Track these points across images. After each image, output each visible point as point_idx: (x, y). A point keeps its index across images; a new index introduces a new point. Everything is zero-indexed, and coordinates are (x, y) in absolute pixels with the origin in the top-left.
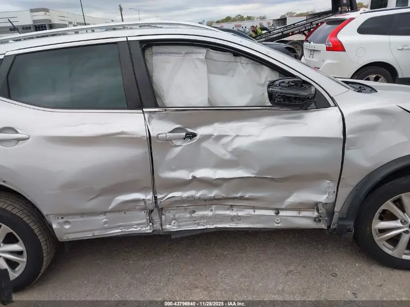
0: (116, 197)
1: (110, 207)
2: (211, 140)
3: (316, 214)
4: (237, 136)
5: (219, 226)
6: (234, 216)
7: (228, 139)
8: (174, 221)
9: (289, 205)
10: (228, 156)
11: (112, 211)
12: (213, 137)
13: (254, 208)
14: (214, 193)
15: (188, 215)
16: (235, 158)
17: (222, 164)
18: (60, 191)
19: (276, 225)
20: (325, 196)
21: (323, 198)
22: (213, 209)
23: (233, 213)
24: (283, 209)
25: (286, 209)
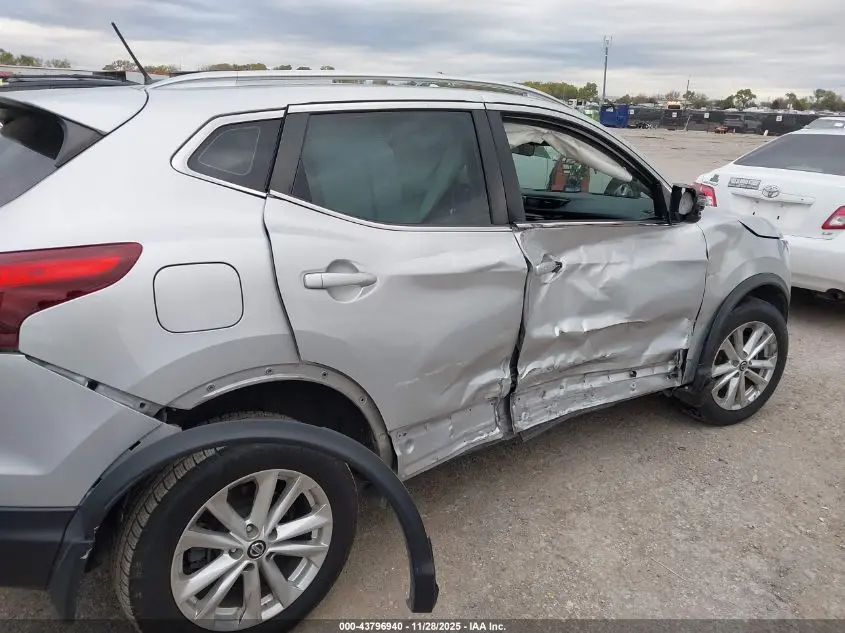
0: (469, 381)
1: (464, 401)
2: (576, 272)
3: (670, 367)
4: (608, 264)
5: (573, 409)
6: (588, 391)
7: (598, 270)
8: (524, 414)
9: (648, 360)
10: (599, 296)
11: (463, 409)
12: (580, 267)
13: (608, 373)
14: (574, 357)
15: (540, 400)
16: (606, 298)
17: (591, 308)
18: (417, 379)
19: (632, 392)
20: (685, 340)
21: (683, 344)
22: (564, 384)
23: (586, 386)
24: (639, 368)
25: (642, 367)
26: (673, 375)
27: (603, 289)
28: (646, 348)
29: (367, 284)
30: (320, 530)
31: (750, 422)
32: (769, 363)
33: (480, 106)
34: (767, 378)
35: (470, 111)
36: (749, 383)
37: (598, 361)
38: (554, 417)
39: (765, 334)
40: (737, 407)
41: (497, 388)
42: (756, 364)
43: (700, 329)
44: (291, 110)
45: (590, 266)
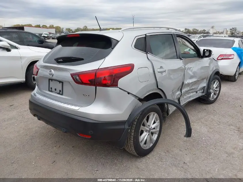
0: (176, 94)
9: (199, 89)
12: (189, 68)
13: (193, 92)
16: (193, 75)
18: (172, 92)
20: (205, 84)
22: (186, 95)
23: (189, 95)
24: (197, 91)
25: (198, 91)
26: (203, 92)
27: (193, 73)
28: (198, 87)
29: (165, 71)
30: (157, 127)
31: (215, 103)
32: (218, 89)
33: (173, 33)
34: (218, 92)
35: (172, 34)
36: (215, 94)
37: (192, 89)
38: (185, 102)
39: (217, 82)
40: (213, 100)
41: (179, 95)
42: (216, 89)
43: (207, 81)
44: (147, 35)
45: (191, 68)
